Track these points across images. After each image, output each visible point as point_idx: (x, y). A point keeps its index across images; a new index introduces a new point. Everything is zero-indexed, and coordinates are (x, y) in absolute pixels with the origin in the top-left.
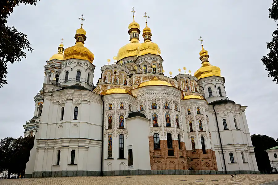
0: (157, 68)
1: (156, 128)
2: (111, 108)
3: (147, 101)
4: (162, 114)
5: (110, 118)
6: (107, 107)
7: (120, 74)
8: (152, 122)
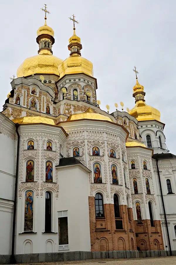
1: (99, 185)
2: (31, 148)
3: (86, 143)
4: (107, 164)
5: (30, 163)
6: (24, 146)
7: (40, 96)
8: (93, 175)
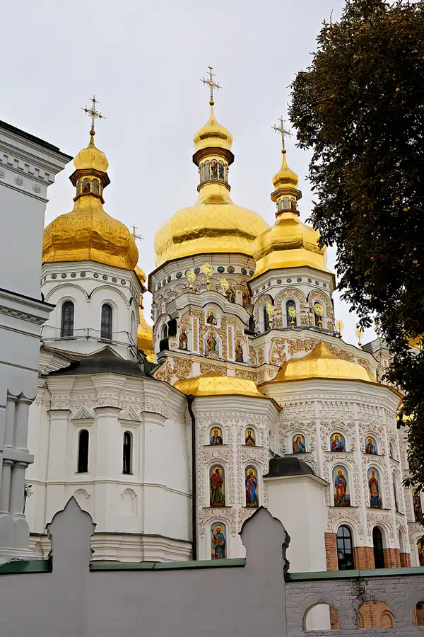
0: (325, 315)
1: (344, 511)
2: (217, 441)
4: (360, 468)
5: (217, 471)
6: (204, 438)
7: (223, 325)
8: (332, 490)
